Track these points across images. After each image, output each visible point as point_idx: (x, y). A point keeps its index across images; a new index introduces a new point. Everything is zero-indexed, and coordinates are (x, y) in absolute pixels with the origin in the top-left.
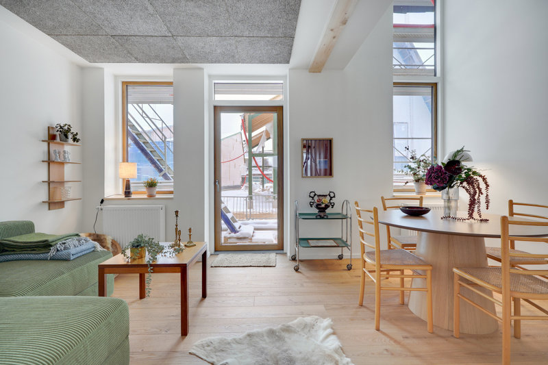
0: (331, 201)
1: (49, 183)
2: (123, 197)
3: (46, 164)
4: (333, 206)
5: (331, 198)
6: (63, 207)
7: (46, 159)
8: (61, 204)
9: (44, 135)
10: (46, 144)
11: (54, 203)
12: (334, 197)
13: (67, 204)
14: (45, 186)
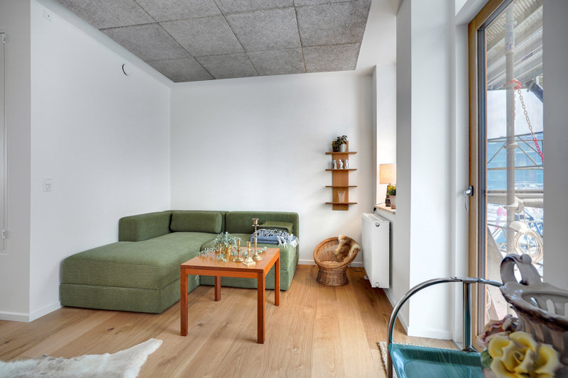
1: (333, 188)
3: (330, 173)
6: (347, 209)
7: (329, 168)
8: (345, 206)
10: (330, 156)
11: (339, 204)
14: (330, 191)
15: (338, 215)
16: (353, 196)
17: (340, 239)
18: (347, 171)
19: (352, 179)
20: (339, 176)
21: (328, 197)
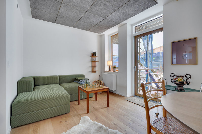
0: (188, 81)
1: (92, 66)
2: (108, 71)
3: (91, 62)
4: (189, 84)
5: (187, 79)
6: (95, 73)
7: (91, 61)
8: (95, 72)
9: (91, 55)
10: (91, 57)
11: (93, 71)
12: (190, 78)
13: (96, 72)
14: (91, 67)
15: (93, 74)
16: (97, 69)
17: (97, 81)
18: (95, 62)
19: (97, 64)
20: (93, 63)
21: (90, 69)
